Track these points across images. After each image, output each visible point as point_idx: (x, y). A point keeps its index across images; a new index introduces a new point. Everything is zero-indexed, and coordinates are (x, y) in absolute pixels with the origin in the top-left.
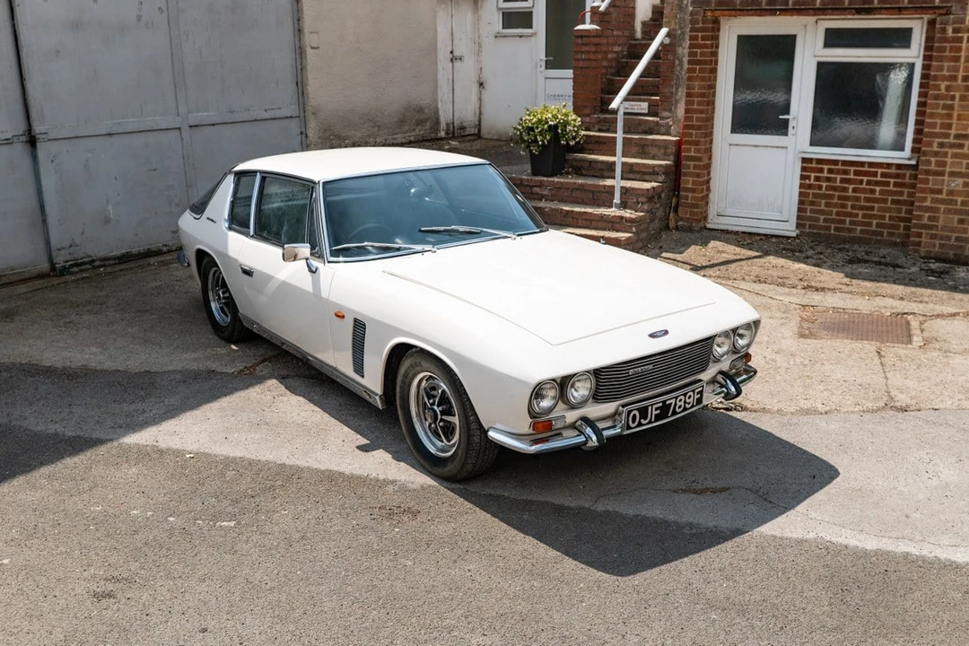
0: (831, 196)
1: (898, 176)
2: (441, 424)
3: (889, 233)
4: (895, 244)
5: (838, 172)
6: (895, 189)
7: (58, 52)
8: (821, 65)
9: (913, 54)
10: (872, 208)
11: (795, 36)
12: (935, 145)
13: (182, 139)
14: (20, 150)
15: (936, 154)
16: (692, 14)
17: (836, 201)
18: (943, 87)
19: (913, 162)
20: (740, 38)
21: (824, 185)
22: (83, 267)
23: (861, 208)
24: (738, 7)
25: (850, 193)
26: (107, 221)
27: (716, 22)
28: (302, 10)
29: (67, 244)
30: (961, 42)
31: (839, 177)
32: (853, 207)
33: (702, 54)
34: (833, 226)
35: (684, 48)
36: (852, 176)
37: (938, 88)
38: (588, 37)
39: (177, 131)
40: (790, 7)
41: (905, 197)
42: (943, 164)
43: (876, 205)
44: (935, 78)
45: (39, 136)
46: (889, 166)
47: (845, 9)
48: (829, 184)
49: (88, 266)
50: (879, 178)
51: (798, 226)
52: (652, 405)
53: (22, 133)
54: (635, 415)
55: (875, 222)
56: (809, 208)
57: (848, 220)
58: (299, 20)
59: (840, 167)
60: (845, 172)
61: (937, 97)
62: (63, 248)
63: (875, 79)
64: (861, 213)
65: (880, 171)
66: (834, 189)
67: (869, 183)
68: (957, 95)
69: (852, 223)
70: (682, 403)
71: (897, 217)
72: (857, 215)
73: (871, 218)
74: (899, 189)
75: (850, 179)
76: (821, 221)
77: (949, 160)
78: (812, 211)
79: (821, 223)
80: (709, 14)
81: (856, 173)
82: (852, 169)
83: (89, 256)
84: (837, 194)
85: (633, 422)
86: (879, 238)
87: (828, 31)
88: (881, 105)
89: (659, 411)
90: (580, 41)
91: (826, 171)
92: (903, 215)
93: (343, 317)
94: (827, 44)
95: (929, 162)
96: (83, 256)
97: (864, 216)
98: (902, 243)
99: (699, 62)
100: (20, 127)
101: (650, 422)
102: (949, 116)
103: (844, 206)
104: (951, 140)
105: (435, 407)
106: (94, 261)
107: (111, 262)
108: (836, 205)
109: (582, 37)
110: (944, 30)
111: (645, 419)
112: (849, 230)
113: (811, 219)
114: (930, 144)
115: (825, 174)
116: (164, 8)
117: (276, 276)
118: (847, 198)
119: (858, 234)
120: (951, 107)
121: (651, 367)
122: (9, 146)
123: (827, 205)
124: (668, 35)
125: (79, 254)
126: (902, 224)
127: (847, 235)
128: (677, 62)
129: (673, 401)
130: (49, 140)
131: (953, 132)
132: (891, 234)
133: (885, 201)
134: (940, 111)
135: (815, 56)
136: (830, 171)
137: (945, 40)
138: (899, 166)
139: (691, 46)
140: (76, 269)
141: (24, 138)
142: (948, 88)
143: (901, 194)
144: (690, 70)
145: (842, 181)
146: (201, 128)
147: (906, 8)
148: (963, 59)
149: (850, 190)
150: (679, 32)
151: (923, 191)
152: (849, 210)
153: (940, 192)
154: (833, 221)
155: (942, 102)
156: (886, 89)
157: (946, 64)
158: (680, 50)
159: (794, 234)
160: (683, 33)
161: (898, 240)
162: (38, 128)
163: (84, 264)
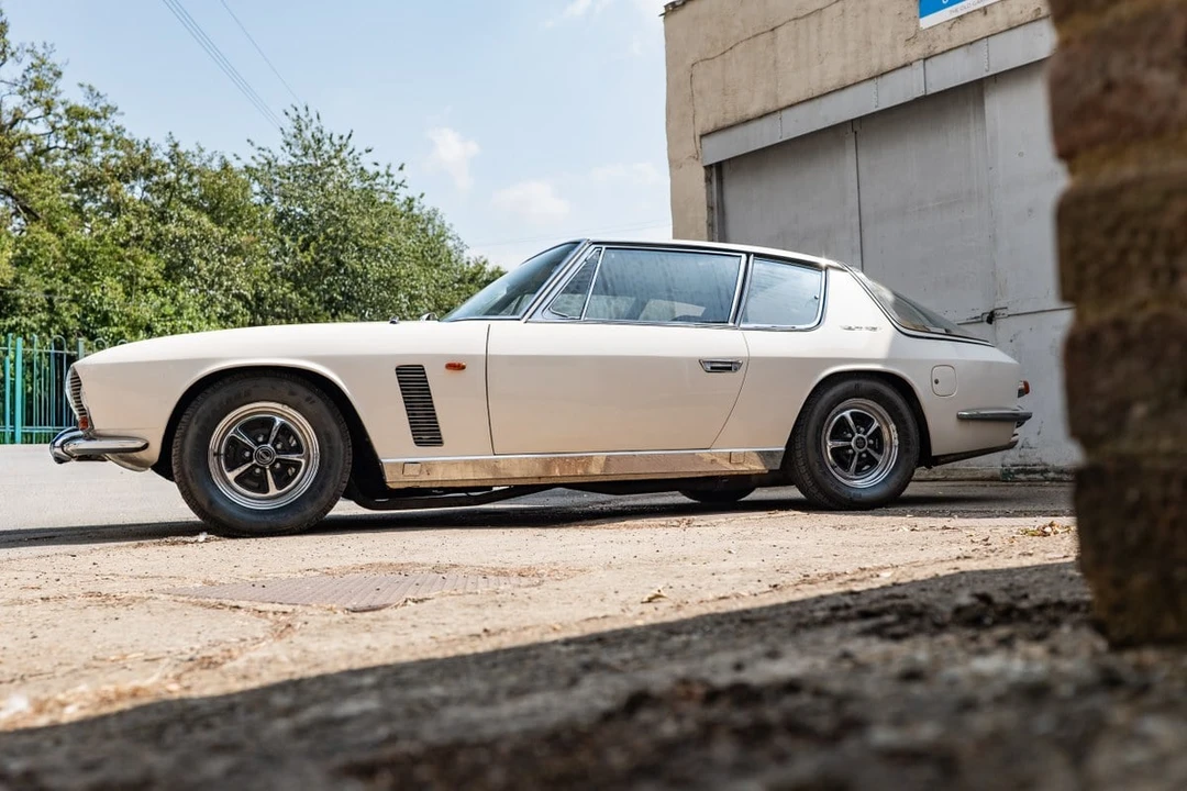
22: (1031, 476)
45: (999, 312)
49: (1038, 476)
83: (1045, 464)
96: (1036, 461)
106: (1046, 471)
125: (1032, 458)
130: (1008, 316)
140: (1022, 476)
162: (998, 302)
163: (1035, 472)
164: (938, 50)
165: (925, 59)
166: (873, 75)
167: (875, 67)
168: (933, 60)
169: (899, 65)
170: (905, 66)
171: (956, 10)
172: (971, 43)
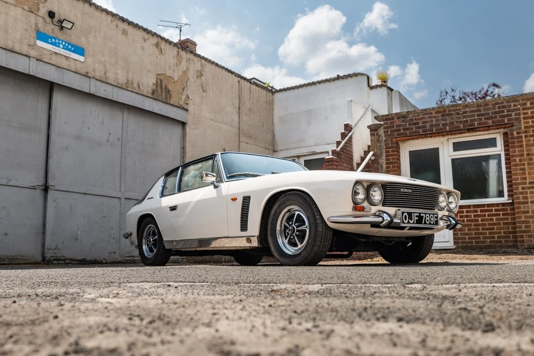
0: (470, 225)
1: (503, 210)
2: (297, 233)
3: (505, 241)
4: (510, 247)
5: (472, 212)
6: (503, 217)
7: (67, 148)
8: (453, 161)
9: (499, 149)
10: (493, 229)
11: (438, 148)
12: (520, 188)
13: (121, 204)
14: (38, 193)
15: (522, 193)
16: (385, 141)
17: (473, 227)
18: (517, 160)
19: (511, 201)
20: (410, 152)
21: (465, 219)
22: (59, 262)
23: (487, 229)
24: (408, 135)
25: (480, 222)
26: (77, 239)
27: (398, 144)
28: (186, 152)
29: (53, 247)
30: (522, 138)
31: (472, 214)
32: (483, 229)
33: (392, 159)
34: (474, 241)
35: (382, 159)
36: (479, 213)
37: (515, 161)
38: (333, 161)
39: (119, 199)
40: (434, 132)
41: (510, 221)
42: (526, 198)
43: (495, 227)
44: (513, 156)
45: (51, 187)
46: (498, 205)
47: (461, 130)
48: (468, 219)
49: (62, 262)
50: (494, 212)
51: (455, 243)
52: (414, 213)
53: (41, 185)
54: (405, 216)
55: (496, 236)
56: (459, 233)
57: (481, 236)
58: (183, 157)
59: (472, 209)
60: (476, 211)
61: (516, 165)
62: (51, 249)
63: (482, 164)
64: (487, 232)
65: (493, 208)
66: (471, 221)
67: (489, 215)
68: (526, 163)
69: (483, 238)
70: (428, 219)
71: (507, 232)
72: (486, 233)
73: (494, 234)
74: (505, 217)
75: (479, 215)
76: (467, 239)
77: (529, 195)
78: (461, 234)
79: (467, 240)
80: (394, 140)
81: (481, 211)
82: (479, 209)
83: (64, 257)
84: (473, 223)
85: (406, 220)
86: (500, 244)
87: (454, 144)
88: (487, 177)
89: (417, 218)
90: (328, 164)
91: (465, 212)
92: (511, 230)
93: (237, 199)
94: (455, 150)
95: (519, 198)
96: (61, 255)
97: (490, 233)
98: (514, 245)
99: (392, 163)
100: (41, 182)
101: (414, 223)
102: (524, 174)
103: (478, 229)
104: (528, 185)
105: (293, 225)
106: (66, 259)
107: (75, 262)
108: (474, 229)
109: (328, 162)
110: (512, 134)
111: (411, 220)
112: (483, 242)
113: (461, 238)
114: (517, 189)
115: (465, 214)
116: (120, 138)
117: (193, 200)
118: (479, 225)
119: (488, 244)
120: (524, 169)
121: (410, 191)
122: (34, 190)
123: (469, 230)
124: (373, 155)
125: (59, 255)
126: (511, 235)
127: (482, 245)
128: (380, 167)
129: (424, 215)
130: (55, 190)
131: (528, 181)
132: (506, 241)
133: (500, 224)
134: (519, 172)
135: (450, 156)
136: (467, 212)
137: (514, 138)
138: (503, 204)
139: (387, 156)
140: (55, 262)
141: (42, 188)
142: (520, 160)
143: (507, 219)
144: (387, 167)
145: (475, 216)
146: (130, 200)
147: (491, 126)
148: (524, 146)
149: (480, 220)
150: (379, 152)
151: (519, 213)
152: (481, 231)
153: (528, 212)
154: (473, 238)
155: (519, 167)
156: (489, 168)
157: (517, 149)
158: (380, 161)
159: (454, 248)
160: (381, 153)
161: (511, 244)
162: (51, 182)
163: (61, 260)
164: (44, 60)
165: (37, 60)
166: (7, 48)
167: (10, 45)
168: (41, 63)
169: (24, 54)
170: (26, 56)
171: (55, 49)
172: (59, 67)
